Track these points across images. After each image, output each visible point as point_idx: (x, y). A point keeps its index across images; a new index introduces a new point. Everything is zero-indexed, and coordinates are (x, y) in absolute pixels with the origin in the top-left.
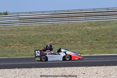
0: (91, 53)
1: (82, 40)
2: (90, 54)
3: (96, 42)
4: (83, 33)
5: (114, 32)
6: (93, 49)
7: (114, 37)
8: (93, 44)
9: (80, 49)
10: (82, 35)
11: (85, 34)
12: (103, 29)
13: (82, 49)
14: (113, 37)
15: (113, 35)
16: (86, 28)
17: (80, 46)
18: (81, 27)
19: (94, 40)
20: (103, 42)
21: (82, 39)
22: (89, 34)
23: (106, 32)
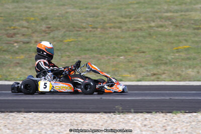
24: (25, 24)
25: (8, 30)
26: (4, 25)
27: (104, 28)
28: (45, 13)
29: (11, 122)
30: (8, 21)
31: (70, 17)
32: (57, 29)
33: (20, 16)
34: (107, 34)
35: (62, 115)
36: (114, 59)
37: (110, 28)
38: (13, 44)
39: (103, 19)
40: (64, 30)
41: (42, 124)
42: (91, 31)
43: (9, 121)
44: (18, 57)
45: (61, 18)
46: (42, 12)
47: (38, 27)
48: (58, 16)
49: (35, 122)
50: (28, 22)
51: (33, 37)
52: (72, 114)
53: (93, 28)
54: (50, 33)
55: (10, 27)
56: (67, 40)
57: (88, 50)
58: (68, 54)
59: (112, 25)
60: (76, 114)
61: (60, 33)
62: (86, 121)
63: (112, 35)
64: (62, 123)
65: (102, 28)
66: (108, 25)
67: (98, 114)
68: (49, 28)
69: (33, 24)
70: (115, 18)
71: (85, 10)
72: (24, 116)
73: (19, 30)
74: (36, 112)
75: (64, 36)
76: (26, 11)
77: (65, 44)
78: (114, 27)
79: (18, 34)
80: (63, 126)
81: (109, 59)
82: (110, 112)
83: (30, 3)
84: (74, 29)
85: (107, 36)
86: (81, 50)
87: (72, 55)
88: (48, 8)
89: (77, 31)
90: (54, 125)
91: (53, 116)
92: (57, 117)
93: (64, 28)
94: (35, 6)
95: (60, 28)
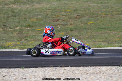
0: (22, 47)
1: (5, 26)
2: (20, 48)
3: (29, 28)
4: (6, 15)
5: (55, 13)
6: (23, 40)
7: (56, 22)
8: (24, 32)
9: (2, 40)
10: (4, 18)
11: (9, 16)
12: (38, 8)
13: (7, 41)
14: (54, 22)
15: (54, 18)
16: (10, 6)
17: (3, 35)
18: (2, 5)
19: (25, 27)
20: (39, 29)
21: (5, 24)
22: (15, 16)
23: (42, 14)
24: (64, 14)
25: (54, 17)
26: (51, 15)
27: (112, 15)
28: (76, 7)
29: (57, 73)
30: (54, 12)
31: (91, 9)
32: (84, 16)
33: (61, 9)
34: (114, 18)
35: (87, 68)
36: (118, 33)
37: (116, 15)
38: (57, 26)
39: (111, 9)
40: (88, 17)
41: (75, 73)
42: (104, 17)
43: (55, 72)
44: (60, 34)
45: (86, 9)
46: (75, 6)
47: (72, 15)
48: (84, 8)
49: (71, 72)
50: (66, 13)
51: (69, 21)
52: (94, 67)
53: (105, 15)
54: (79, 19)
55: (55, 16)
56: (90, 23)
57: (103, 28)
58: (90, 31)
59: (117, 13)
60: (96, 67)
61: (86, 19)
62: (102, 71)
63: (117, 19)
64: (88, 72)
65: (111, 15)
66: (114, 13)
67: (109, 67)
68: (79, 15)
69: (69, 14)
70: (119, 9)
71: (100, 4)
72: (64, 69)
73: (61, 17)
74: (72, 66)
75: (88, 20)
76: (65, 6)
77: (89, 25)
78: (118, 14)
79: (60, 20)
80: (88, 74)
81: (116, 33)
82: (117, 66)
83: (67, 1)
84: (94, 16)
85: (114, 20)
86: (98, 28)
87: (93, 32)
88: (78, 3)
89: (96, 17)
90: (83, 74)
91: (82, 68)
92: (84, 69)
93: (88, 15)
94: (70, 2)
95: (85, 15)
